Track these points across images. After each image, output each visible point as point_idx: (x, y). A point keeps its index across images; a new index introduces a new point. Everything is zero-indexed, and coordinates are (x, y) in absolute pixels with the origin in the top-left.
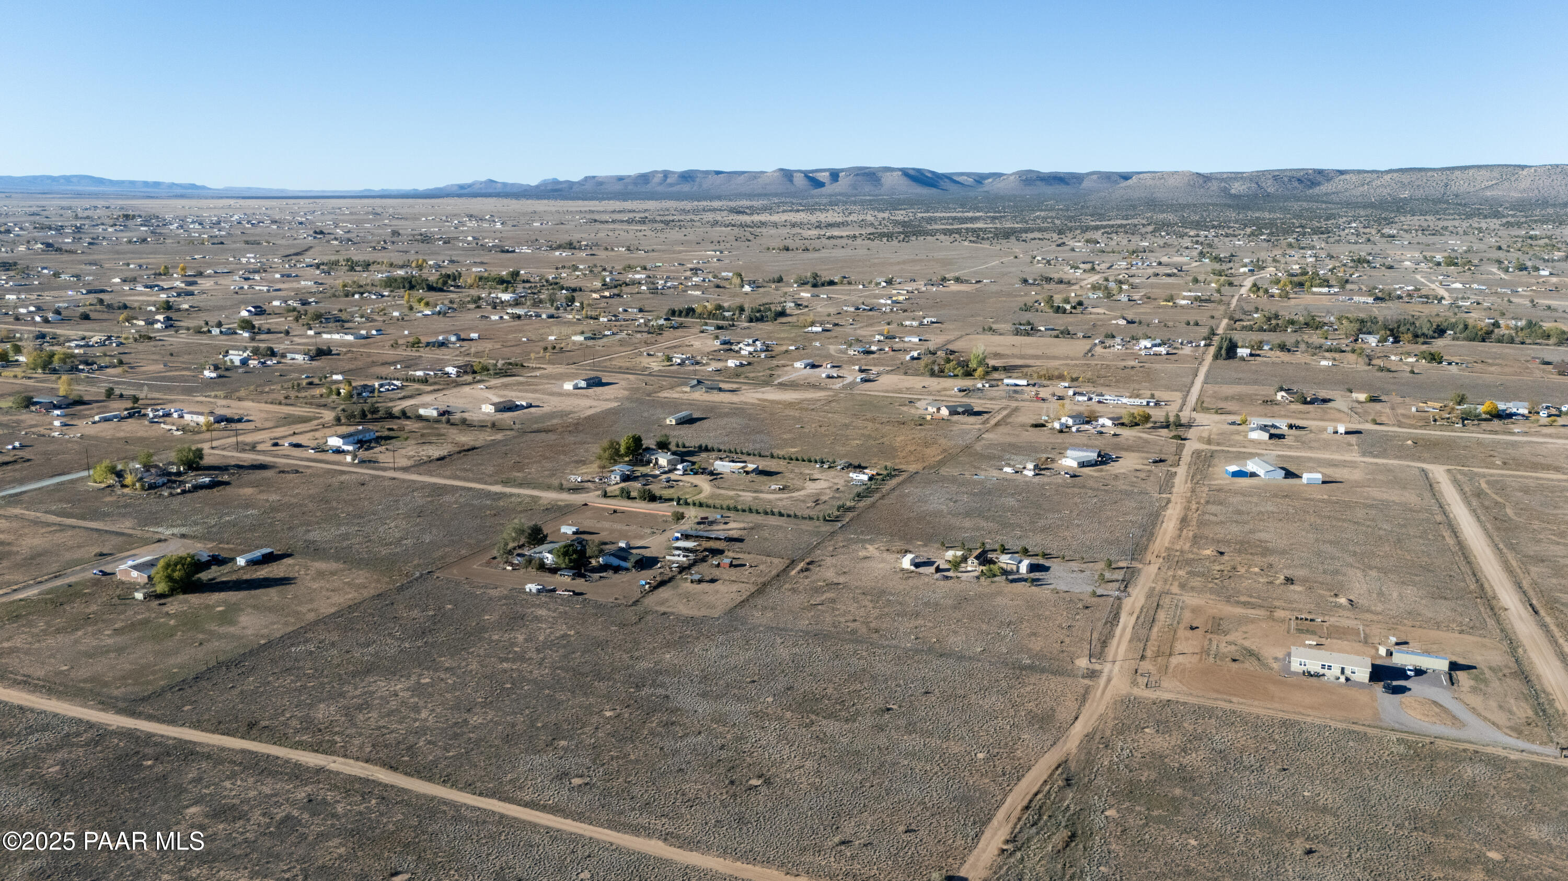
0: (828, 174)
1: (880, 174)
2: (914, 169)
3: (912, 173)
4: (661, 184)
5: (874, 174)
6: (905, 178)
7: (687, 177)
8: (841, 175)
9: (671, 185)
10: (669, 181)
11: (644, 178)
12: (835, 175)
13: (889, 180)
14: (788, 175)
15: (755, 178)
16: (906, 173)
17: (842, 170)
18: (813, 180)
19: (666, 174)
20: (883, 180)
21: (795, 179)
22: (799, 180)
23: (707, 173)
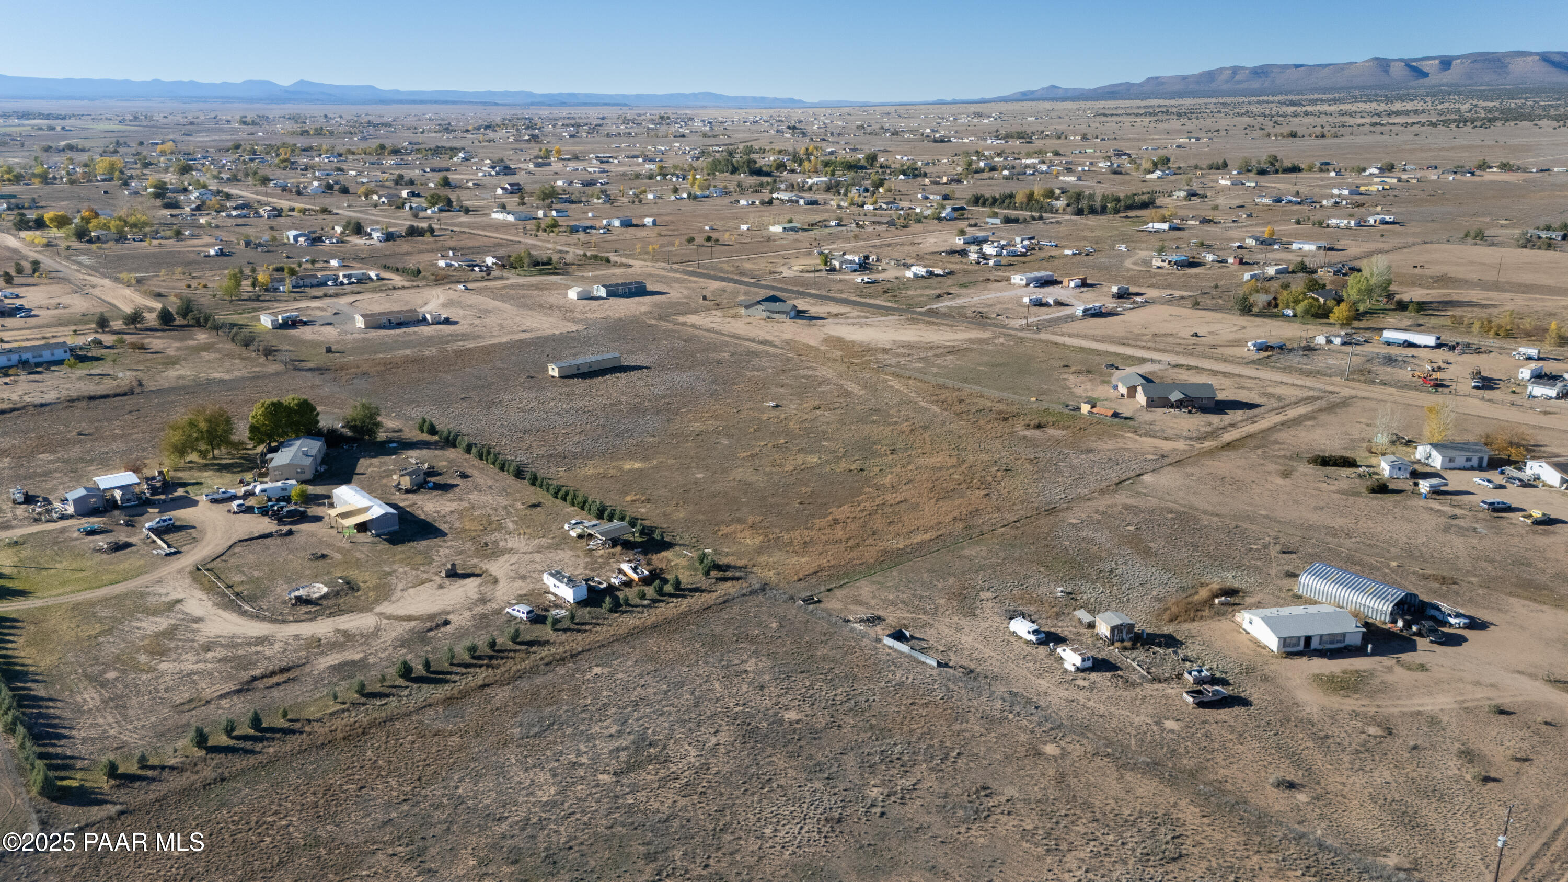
0: (1437, 62)
1: (1508, 60)
2: (1559, 53)
3: (1557, 58)
4: (1227, 82)
5: (1499, 60)
6: (1543, 64)
7: (1260, 72)
8: (1454, 63)
9: (1239, 82)
10: (1237, 78)
11: (1210, 76)
12: (1446, 63)
13: (1518, 68)
14: (1383, 64)
15: (1343, 69)
16: (1546, 58)
17: (1457, 57)
18: (1415, 70)
19: (1235, 70)
20: (1511, 67)
21: (1392, 69)
22: (1397, 70)
23: (1285, 67)
